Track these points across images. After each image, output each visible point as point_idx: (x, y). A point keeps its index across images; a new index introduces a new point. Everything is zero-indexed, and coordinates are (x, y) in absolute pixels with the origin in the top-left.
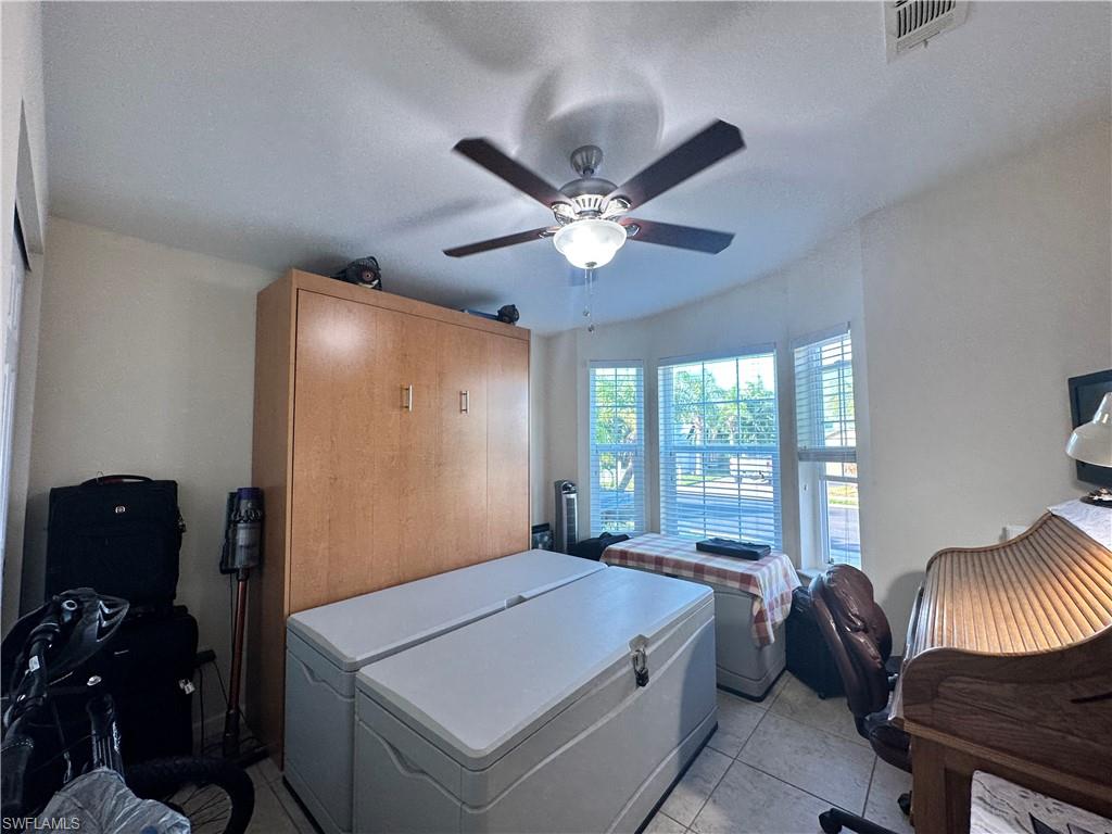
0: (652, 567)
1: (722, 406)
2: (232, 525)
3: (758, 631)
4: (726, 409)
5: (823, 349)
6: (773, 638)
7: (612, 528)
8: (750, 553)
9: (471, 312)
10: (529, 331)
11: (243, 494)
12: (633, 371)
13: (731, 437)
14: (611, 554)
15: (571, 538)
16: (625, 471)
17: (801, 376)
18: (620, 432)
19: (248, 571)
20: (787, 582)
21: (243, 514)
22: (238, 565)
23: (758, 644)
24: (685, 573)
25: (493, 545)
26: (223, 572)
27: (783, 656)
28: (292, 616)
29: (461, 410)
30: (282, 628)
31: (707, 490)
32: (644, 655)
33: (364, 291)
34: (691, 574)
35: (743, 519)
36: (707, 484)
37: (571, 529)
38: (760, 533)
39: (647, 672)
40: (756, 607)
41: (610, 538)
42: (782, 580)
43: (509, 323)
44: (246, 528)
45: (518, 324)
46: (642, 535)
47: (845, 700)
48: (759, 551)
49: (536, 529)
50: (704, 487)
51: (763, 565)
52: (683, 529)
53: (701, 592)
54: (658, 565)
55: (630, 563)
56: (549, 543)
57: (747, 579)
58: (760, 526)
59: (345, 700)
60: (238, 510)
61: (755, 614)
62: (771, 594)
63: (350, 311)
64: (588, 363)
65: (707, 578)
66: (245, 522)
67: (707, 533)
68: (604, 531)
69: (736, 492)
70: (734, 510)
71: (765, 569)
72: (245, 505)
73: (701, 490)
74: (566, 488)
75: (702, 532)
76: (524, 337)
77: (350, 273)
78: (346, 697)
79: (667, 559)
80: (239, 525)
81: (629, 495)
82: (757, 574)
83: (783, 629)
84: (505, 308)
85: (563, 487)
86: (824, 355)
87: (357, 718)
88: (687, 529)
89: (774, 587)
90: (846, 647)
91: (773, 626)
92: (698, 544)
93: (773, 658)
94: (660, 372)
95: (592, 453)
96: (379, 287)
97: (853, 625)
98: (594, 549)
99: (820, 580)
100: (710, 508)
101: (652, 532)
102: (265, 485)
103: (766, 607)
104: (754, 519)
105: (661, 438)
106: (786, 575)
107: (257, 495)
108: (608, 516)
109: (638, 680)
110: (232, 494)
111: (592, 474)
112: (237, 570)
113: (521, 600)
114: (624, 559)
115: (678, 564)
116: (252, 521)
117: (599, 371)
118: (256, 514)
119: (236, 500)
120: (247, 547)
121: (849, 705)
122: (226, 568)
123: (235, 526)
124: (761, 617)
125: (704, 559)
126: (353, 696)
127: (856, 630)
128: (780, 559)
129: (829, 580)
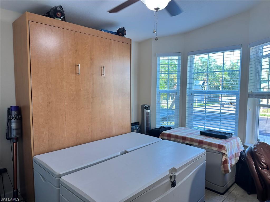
0: (181, 141)
1: (218, 73)
2: (9, 120)
3: (224, 167)
4: (219, 74)
5: (264, 47)
6: (230, 171)
7: (165, 125)
8: (223, 136)
9: (105, 31)
10: (131, 39)
11: (13, 109)
12: (176, 58)
13: (221, 87)
14: (164, 135)
15: (148, 128)
16: (172, 101)
17: (252, 60)
18: (171, 84)
19: (17, 139)
20: (238, 148)
21: (13, 117)
22: (13, 136)
23: (224, 173)
24: (194, 144)
25: (115, 130)
26: (8, 139)
27: (234, 177)
28: (35, 156)
29: (102, 75)
30: (31, 161)
31: (207, 110)
32: (175, 176)
33: (57, 21)
34: (197, 144)
35: (221, 122)
36: (207, 107)
37: (148, 124)
38: (229, 128)
39: (176, 182)
40: (224, 158)
41: (163, 128)
42: (236, 147)
43: (122, 36)
44: (15, 122)
45: (126, 36)
46: (178, 127)
47: (256, 195)
48: (227, 135)
49: (133, 124)
50: (205, 108)
51: (228, 141)
52: (196, 126)
53: (201, 151)
54: (184, 140)
55: (172, 139)
56: (139, 130)
57: (221, 147)
58: (229, 125)
59: (56, 188)
60: (11, 115)
61: (223, 160)
62: (231, 153)
63: (52, 31)
64: (157, 54)
65: (204, 146)
66: (14, 119)
67: (206, 127)
68: (161, 125)
69: (219, 111)
70: (219, 118)
71: (229, 143)
72: (14, 113)
73: (204, 109)
74: (146, 108)
75: (204, 127)
76: (129, 42)
77: (51, 13)
78: (56, 187)
79: (187, 138)
80: (12, 121)
81: (173, 111)
82: (225, 145)
83: (235, 167)
84: (120, 29)
85: (145, 107)
86: (264, 50)
87: (61, 195)
88: (197, 126)
89: (232, 150)
90: (258, 175)
91: (231, 166)
92: (201, 132)
93: (230, 178)
94: (189, 58)
95: (158, 93)
96: (64, 20)
97: (262, 167)
98: (156, 133)
99: (251, 148)
100: (208, 117)
101: (182, 126)
102: (21, 105)
103: (228, 158)
104: (226, 122)
105: (188, 87)
106: (238, 146)
107: (18, 109)
108: (164, 119)
109: (172, 185)
110: (8, 108)
111: (157, 102)
112: (12, 138)
113: (126, 152)
114: (169, 137)
115: (192, 140)
116: (17, 119)
117: (162, 58)
118: (18, 117)
119: (10, 110)
120: (16, 129)
121: (257, 197)
122: (8, 137)
123: (11, 121)
124: (226, 162)
125: (203, 138)
126: (59, 187)
127: (263, 168)
128: (236, 139)
129: (254, 148)
